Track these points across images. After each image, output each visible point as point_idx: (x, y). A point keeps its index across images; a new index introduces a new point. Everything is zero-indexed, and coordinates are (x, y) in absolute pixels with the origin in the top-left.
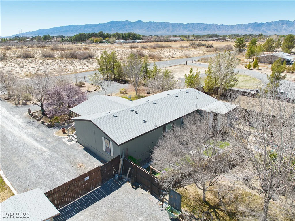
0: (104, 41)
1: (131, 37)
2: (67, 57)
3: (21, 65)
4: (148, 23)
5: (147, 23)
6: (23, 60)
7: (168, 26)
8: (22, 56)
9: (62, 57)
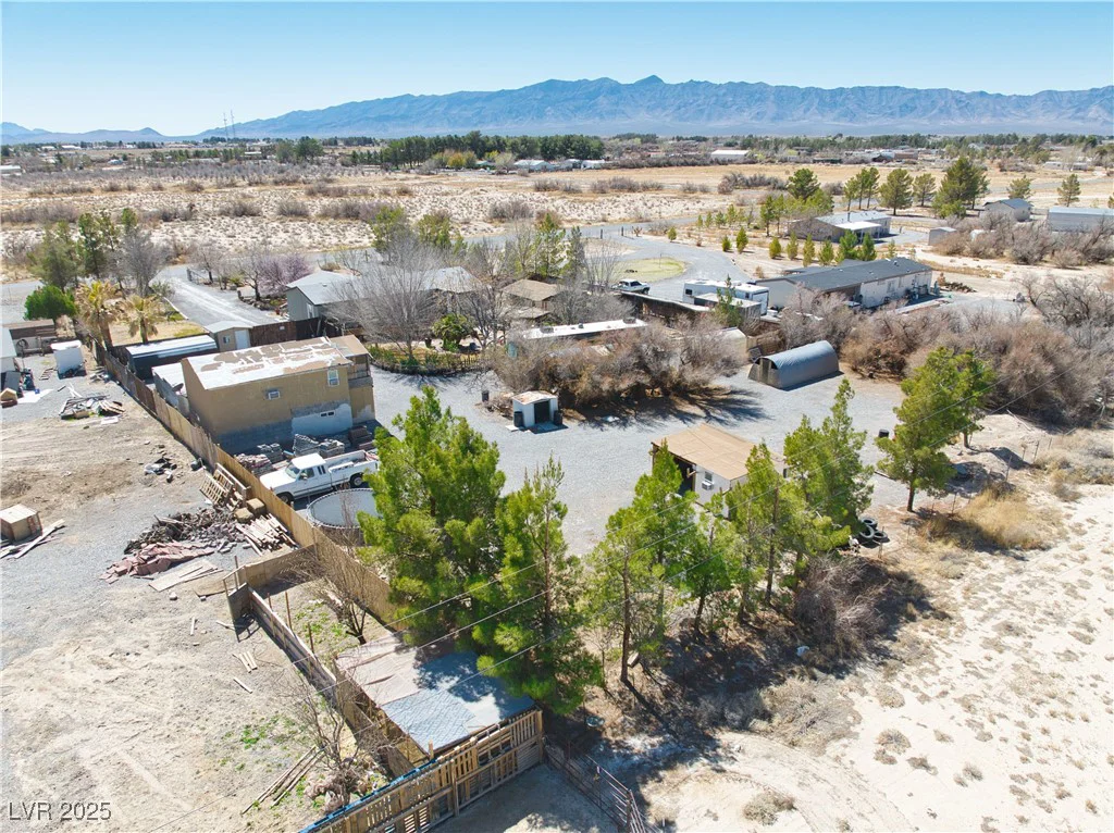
0: (480, 162)
1: (573, 149)
2: (336, 216)
3: (230, 232)
4: (683, 86)
5: (679, 87)
6: (233, 221)
7: (759, 100)
8: (231, 212)
9: (325, 215)
